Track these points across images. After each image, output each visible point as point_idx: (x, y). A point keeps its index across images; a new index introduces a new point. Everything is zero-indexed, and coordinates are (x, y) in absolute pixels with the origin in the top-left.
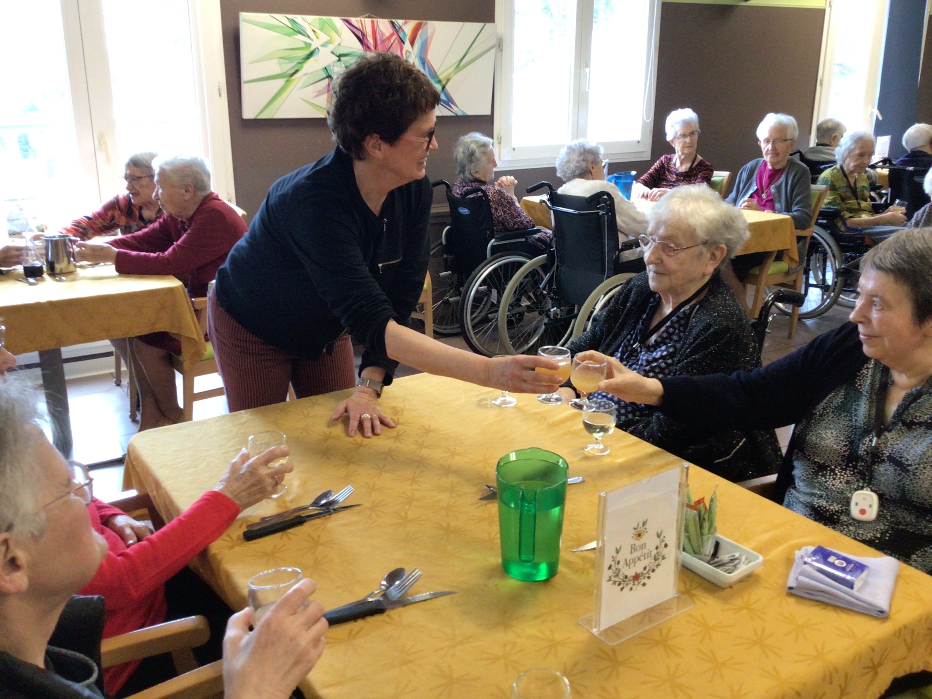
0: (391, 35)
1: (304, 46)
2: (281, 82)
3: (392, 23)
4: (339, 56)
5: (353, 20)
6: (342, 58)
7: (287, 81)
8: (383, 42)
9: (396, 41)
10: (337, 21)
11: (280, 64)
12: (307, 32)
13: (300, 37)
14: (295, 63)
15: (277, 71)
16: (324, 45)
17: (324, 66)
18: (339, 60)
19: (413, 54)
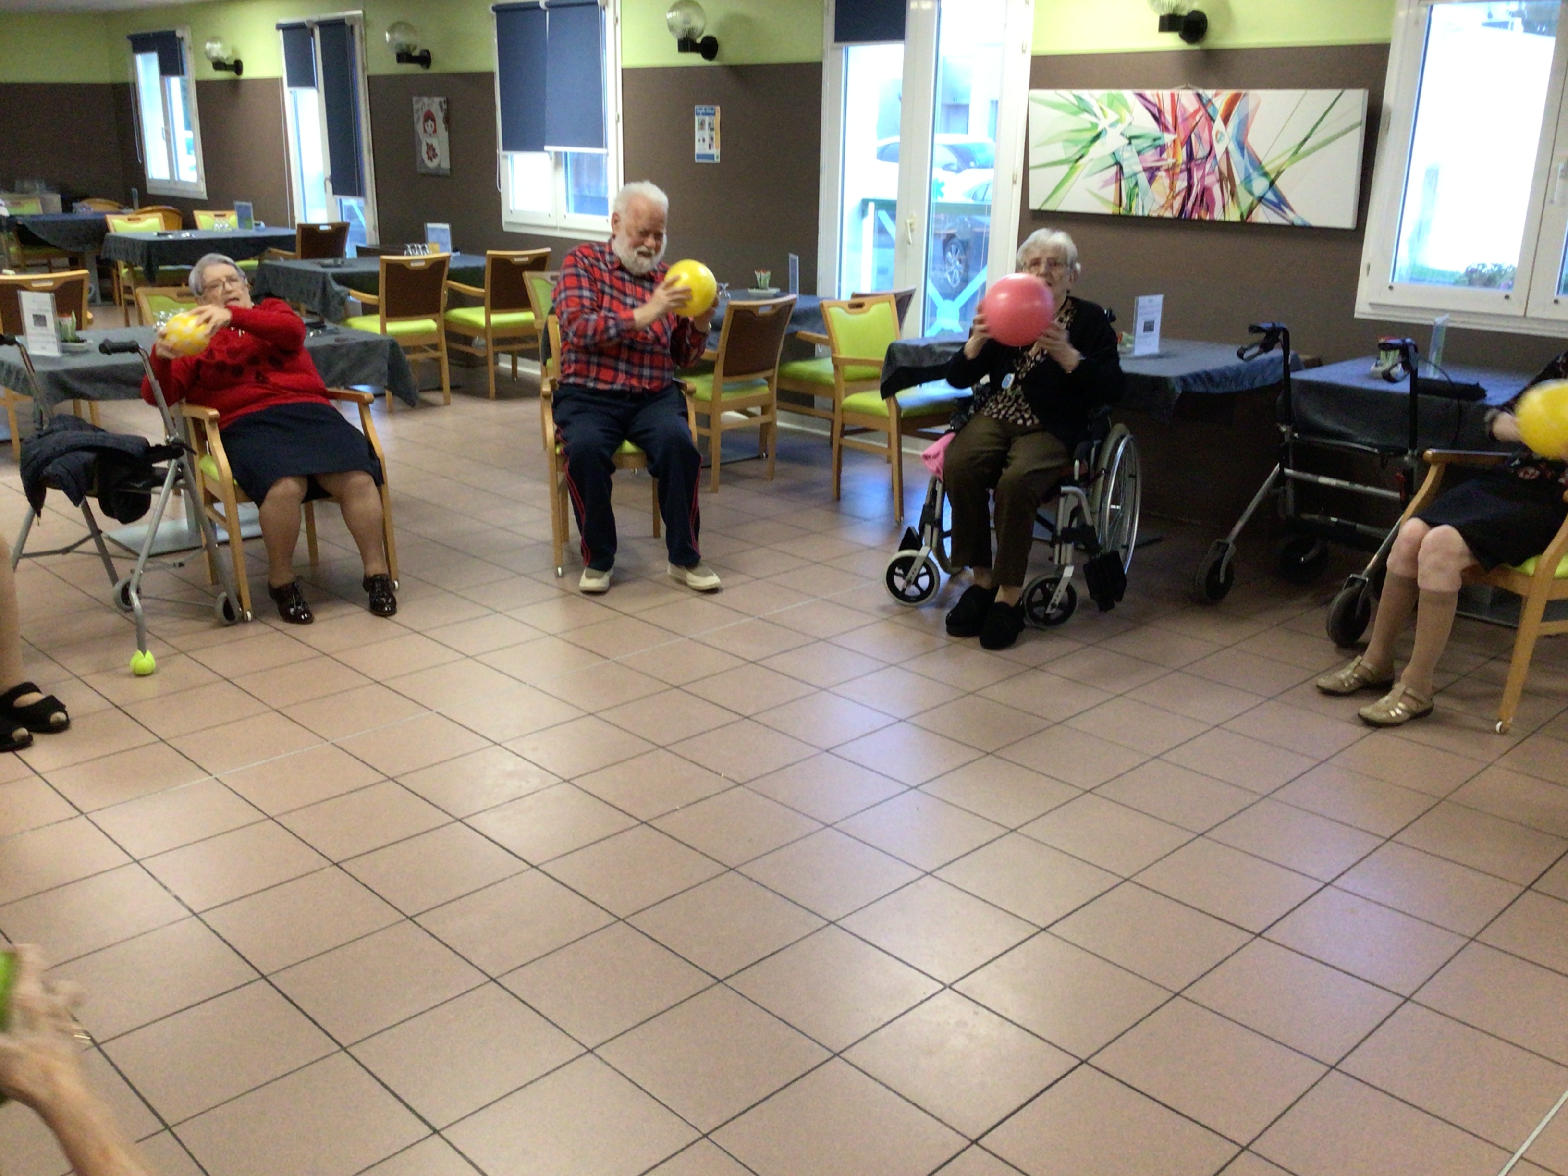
0: (1196, 112)
1: (1089, 126)
2: (1065, 168)
3: (1199, 96)
4: (1130, 139)
5: (1149, 93)
6: (1134, 141)
7: (1072, 168)
8: (1185, 120)
9: (1203, 118)
10: (1129, 95)
12: (1094, 111)
13: (1086, 116)
14: (1080, 147)
15: (1062, 156)
16: (1112, 125)
17: (1112, 151)
18: (1130, 143)
19: (1226, 136)
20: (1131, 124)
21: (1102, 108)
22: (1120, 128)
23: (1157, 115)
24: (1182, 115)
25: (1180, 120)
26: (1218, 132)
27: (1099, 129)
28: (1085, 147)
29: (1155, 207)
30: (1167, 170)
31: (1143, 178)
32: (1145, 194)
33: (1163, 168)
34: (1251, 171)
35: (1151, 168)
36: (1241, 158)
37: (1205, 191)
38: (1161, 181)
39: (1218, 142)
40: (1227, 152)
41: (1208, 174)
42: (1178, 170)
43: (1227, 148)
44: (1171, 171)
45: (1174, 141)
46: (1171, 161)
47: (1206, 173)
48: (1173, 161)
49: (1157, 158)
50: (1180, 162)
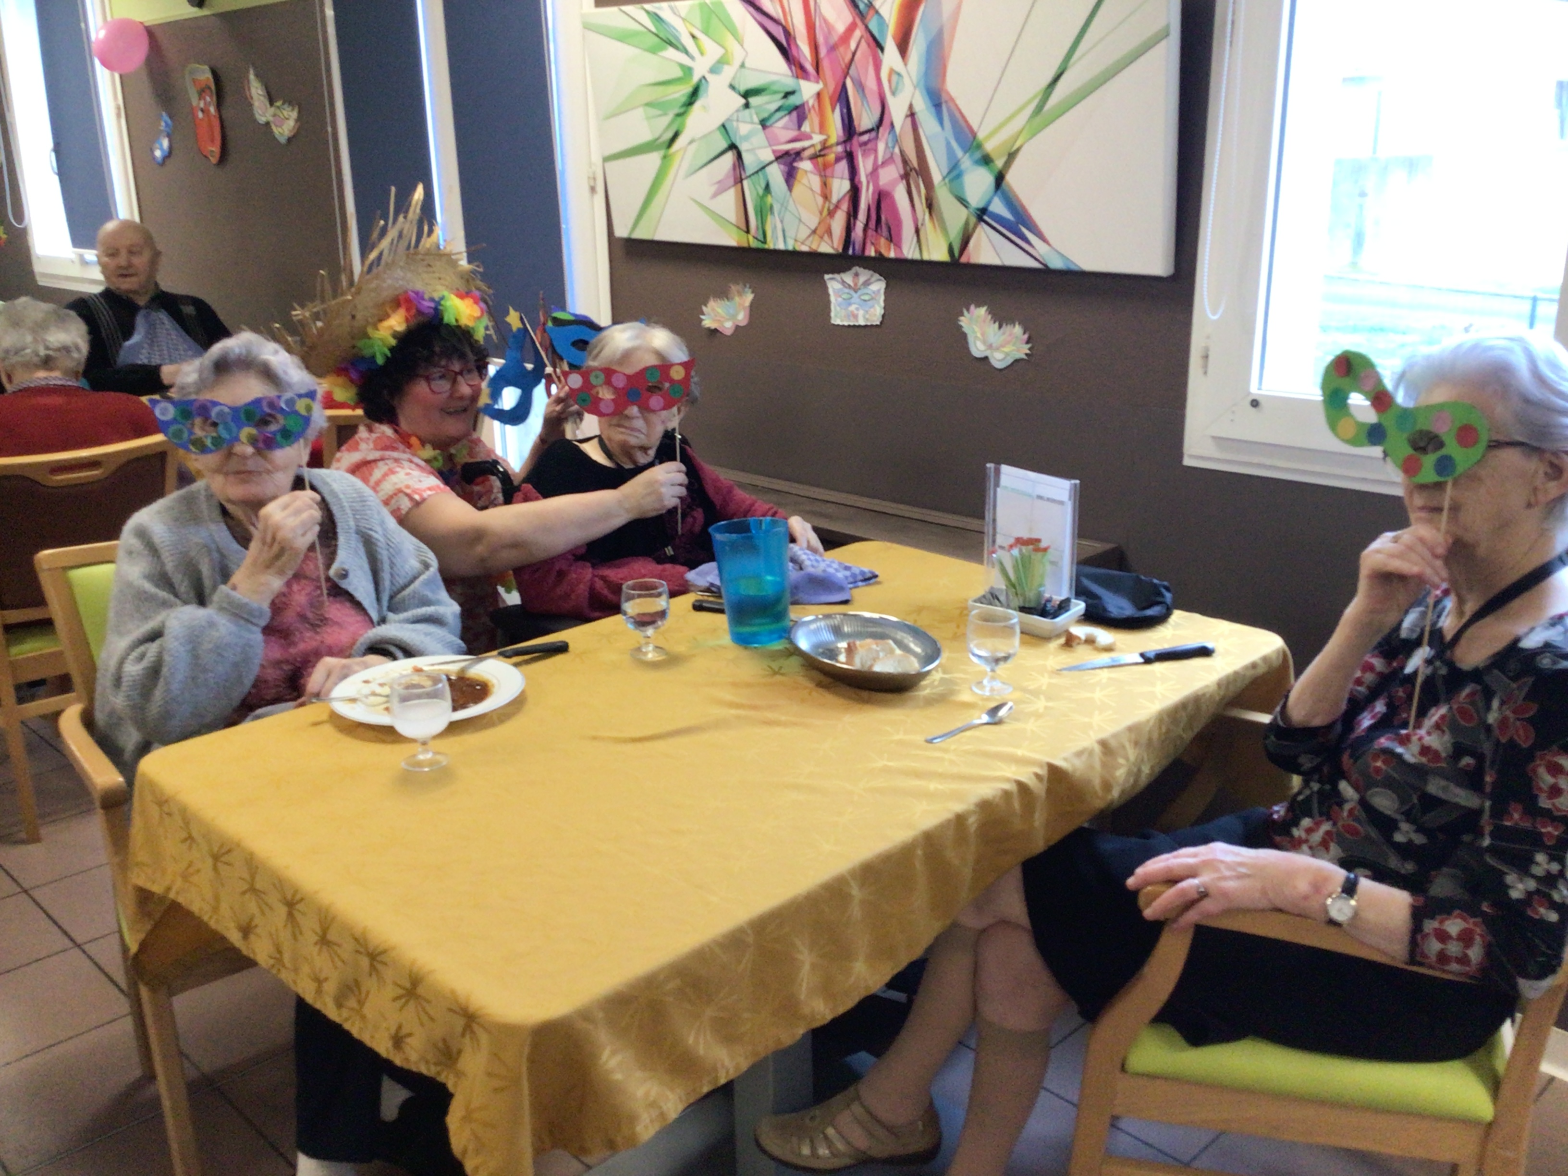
0: (850, 29)
1: (678, 73)
2: (653, 159)
6: (753, 100)
7: (665, 157)
8: (833, 49)
9: (863, 44)
10: (733, 6)
11: (648, 118)
12: (684, 41)
13: (671, 52)
14: (670, 116)
15: (645, 135)
16: (714, 70)
17: (720, 123)
18: (747, 106)
19: (906, 80)
20: (743, 66)
21: (693, 37)
22: (728, 73)
23: (784, 41)
24: (826, 39)
25: (823, 52)
26: (892, 72)
27: (695, 79)
28: (679, 115)
29: (804, 233)
30: (813, 158)
31: (776, 173)
32: (784, 206)
33: (806, 154)
34: (959, 153)
35: (787, 153)
36: (938, 128)
37: (882, 198)
38: (805, 181)
39: (893, 93)
40: (912, 115)
41: (884, 163)
42: (831, 157)
43: (911, 107)
44: (820, 159)
45: (819, 95)
46: (817, 139)
47: (880, 161)
48: (822, 137)
49: (793, 134)
50: (833, 140)
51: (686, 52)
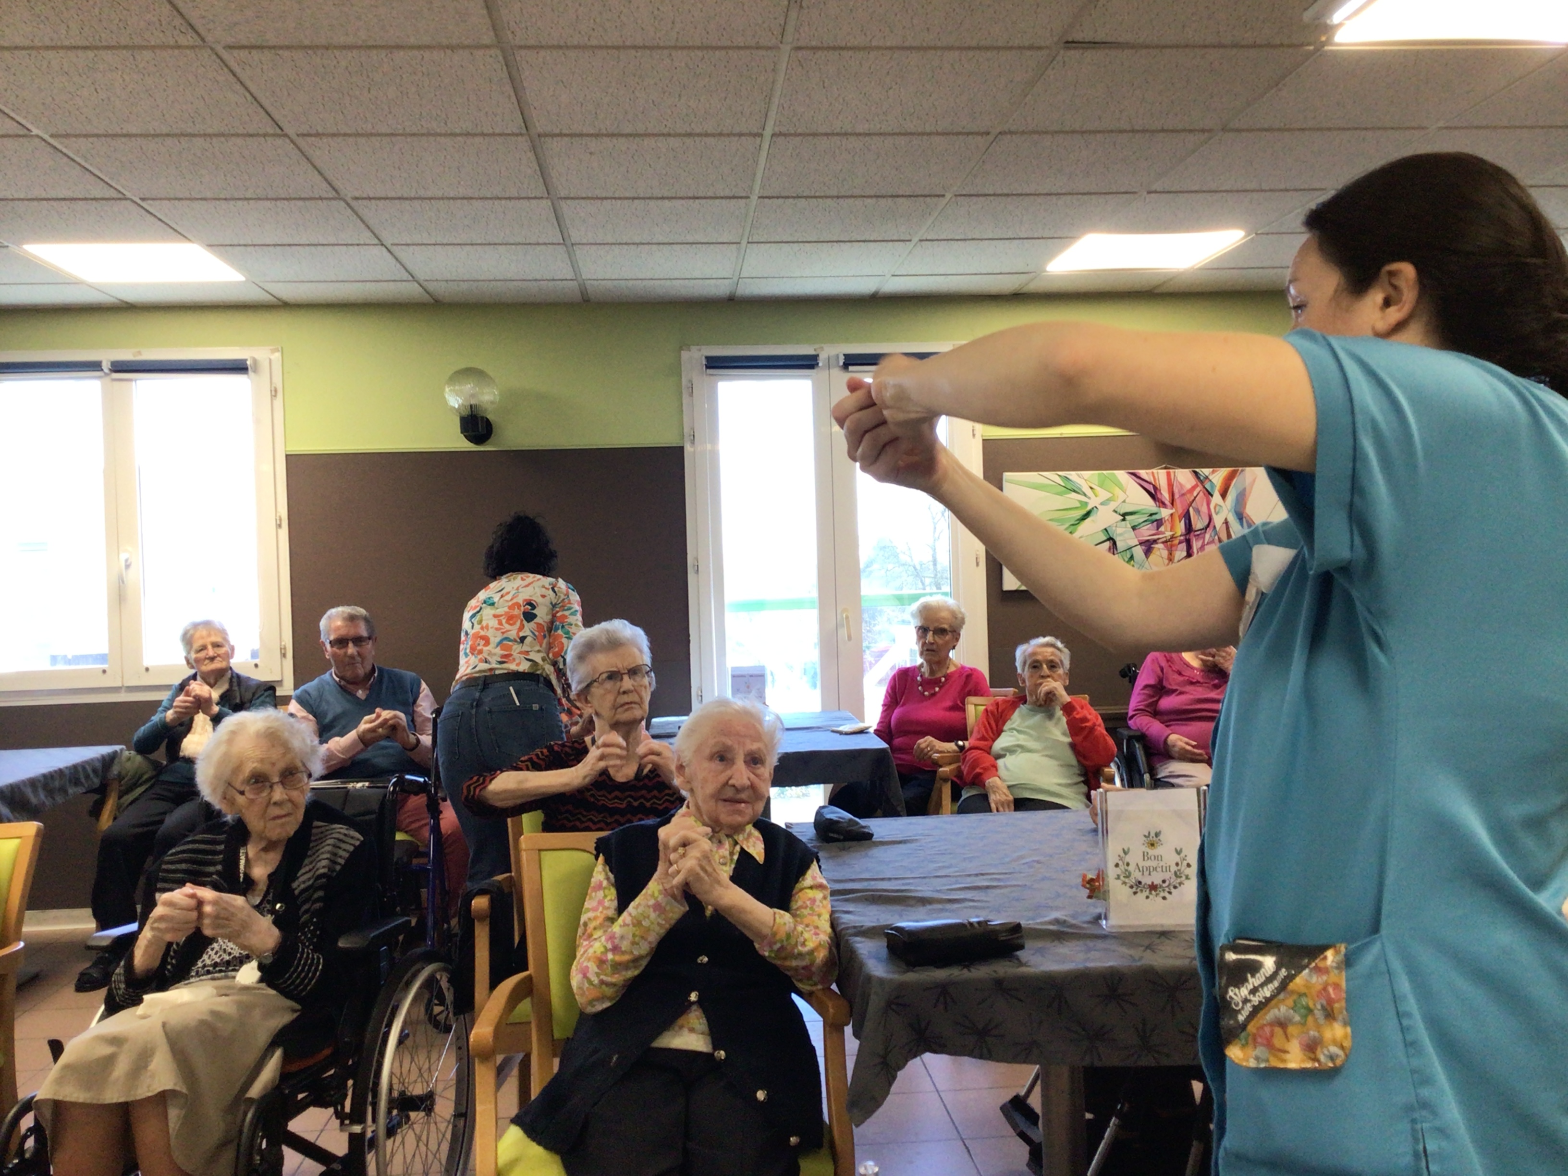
0: (1194, 488)
1: (1078, 505)
3: (1195, 473)
5: (1143, 473)
6: (1127, 517)
8: (1183, 495)
9: (1201, 494)
10: (1122, 475)
12: (1084, 490)
13: (1073, 495)
14: (1068, 524)
16: (1104, 503)
17: (1104, 527)
18: (1124, 519)
19: (1224, 508)
20: (1124, 501)
21: (1091, 488)
22: (1113, 505)
23: (1153, 491)
24: (1179, 492)
25: (1177, 496)
26: (1216, 505)
27: (1089, 508)
28: (1073, 525)
30: (1165, 543)
31: (1139, 552)
33: (1160, 541)
35: (1148, 541)
38: (1158, 553)
39: (1217, 514)
40: (1226, 522)
42: (1177, 542)
43: (1226, 519)
44: (1169, 543)
45: (1172, 515)
46: (1168, 534)
47: (1206, 542)
48: (1171, 533)
49: (1154, 532)
50: (1179, 533)
51: (1085, 495)
